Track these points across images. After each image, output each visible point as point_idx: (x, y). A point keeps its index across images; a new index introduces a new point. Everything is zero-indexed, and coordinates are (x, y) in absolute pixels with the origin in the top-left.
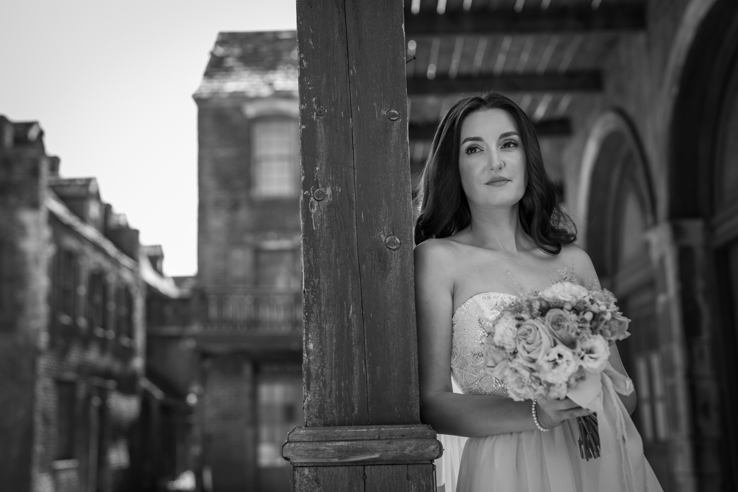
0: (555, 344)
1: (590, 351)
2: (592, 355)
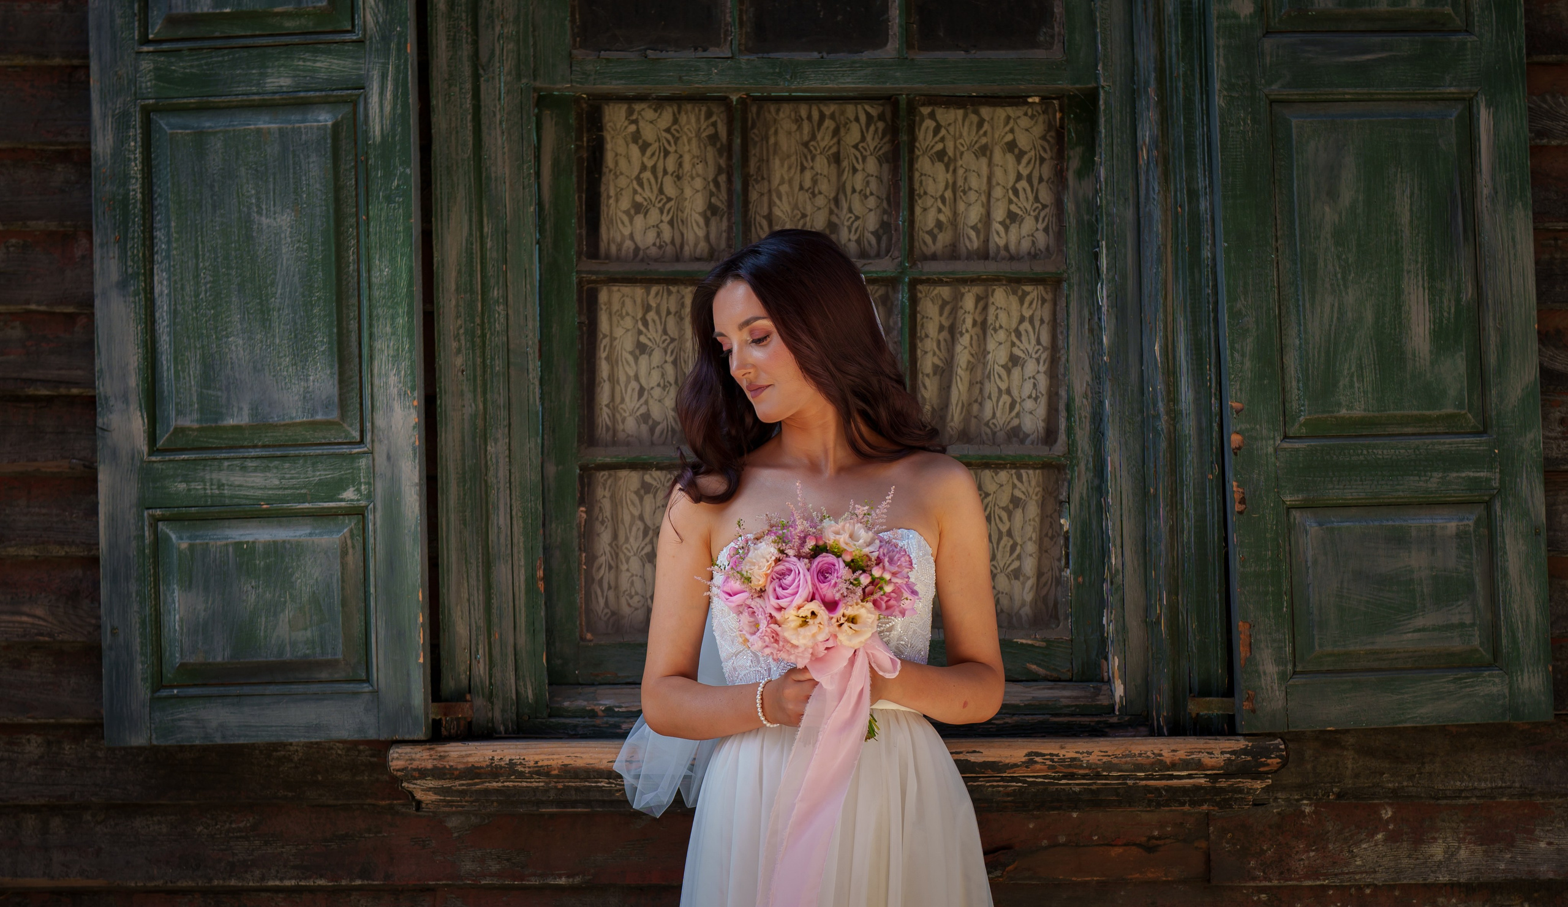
0: (813, 599)
1: (853, 620)
2: (851, 625)
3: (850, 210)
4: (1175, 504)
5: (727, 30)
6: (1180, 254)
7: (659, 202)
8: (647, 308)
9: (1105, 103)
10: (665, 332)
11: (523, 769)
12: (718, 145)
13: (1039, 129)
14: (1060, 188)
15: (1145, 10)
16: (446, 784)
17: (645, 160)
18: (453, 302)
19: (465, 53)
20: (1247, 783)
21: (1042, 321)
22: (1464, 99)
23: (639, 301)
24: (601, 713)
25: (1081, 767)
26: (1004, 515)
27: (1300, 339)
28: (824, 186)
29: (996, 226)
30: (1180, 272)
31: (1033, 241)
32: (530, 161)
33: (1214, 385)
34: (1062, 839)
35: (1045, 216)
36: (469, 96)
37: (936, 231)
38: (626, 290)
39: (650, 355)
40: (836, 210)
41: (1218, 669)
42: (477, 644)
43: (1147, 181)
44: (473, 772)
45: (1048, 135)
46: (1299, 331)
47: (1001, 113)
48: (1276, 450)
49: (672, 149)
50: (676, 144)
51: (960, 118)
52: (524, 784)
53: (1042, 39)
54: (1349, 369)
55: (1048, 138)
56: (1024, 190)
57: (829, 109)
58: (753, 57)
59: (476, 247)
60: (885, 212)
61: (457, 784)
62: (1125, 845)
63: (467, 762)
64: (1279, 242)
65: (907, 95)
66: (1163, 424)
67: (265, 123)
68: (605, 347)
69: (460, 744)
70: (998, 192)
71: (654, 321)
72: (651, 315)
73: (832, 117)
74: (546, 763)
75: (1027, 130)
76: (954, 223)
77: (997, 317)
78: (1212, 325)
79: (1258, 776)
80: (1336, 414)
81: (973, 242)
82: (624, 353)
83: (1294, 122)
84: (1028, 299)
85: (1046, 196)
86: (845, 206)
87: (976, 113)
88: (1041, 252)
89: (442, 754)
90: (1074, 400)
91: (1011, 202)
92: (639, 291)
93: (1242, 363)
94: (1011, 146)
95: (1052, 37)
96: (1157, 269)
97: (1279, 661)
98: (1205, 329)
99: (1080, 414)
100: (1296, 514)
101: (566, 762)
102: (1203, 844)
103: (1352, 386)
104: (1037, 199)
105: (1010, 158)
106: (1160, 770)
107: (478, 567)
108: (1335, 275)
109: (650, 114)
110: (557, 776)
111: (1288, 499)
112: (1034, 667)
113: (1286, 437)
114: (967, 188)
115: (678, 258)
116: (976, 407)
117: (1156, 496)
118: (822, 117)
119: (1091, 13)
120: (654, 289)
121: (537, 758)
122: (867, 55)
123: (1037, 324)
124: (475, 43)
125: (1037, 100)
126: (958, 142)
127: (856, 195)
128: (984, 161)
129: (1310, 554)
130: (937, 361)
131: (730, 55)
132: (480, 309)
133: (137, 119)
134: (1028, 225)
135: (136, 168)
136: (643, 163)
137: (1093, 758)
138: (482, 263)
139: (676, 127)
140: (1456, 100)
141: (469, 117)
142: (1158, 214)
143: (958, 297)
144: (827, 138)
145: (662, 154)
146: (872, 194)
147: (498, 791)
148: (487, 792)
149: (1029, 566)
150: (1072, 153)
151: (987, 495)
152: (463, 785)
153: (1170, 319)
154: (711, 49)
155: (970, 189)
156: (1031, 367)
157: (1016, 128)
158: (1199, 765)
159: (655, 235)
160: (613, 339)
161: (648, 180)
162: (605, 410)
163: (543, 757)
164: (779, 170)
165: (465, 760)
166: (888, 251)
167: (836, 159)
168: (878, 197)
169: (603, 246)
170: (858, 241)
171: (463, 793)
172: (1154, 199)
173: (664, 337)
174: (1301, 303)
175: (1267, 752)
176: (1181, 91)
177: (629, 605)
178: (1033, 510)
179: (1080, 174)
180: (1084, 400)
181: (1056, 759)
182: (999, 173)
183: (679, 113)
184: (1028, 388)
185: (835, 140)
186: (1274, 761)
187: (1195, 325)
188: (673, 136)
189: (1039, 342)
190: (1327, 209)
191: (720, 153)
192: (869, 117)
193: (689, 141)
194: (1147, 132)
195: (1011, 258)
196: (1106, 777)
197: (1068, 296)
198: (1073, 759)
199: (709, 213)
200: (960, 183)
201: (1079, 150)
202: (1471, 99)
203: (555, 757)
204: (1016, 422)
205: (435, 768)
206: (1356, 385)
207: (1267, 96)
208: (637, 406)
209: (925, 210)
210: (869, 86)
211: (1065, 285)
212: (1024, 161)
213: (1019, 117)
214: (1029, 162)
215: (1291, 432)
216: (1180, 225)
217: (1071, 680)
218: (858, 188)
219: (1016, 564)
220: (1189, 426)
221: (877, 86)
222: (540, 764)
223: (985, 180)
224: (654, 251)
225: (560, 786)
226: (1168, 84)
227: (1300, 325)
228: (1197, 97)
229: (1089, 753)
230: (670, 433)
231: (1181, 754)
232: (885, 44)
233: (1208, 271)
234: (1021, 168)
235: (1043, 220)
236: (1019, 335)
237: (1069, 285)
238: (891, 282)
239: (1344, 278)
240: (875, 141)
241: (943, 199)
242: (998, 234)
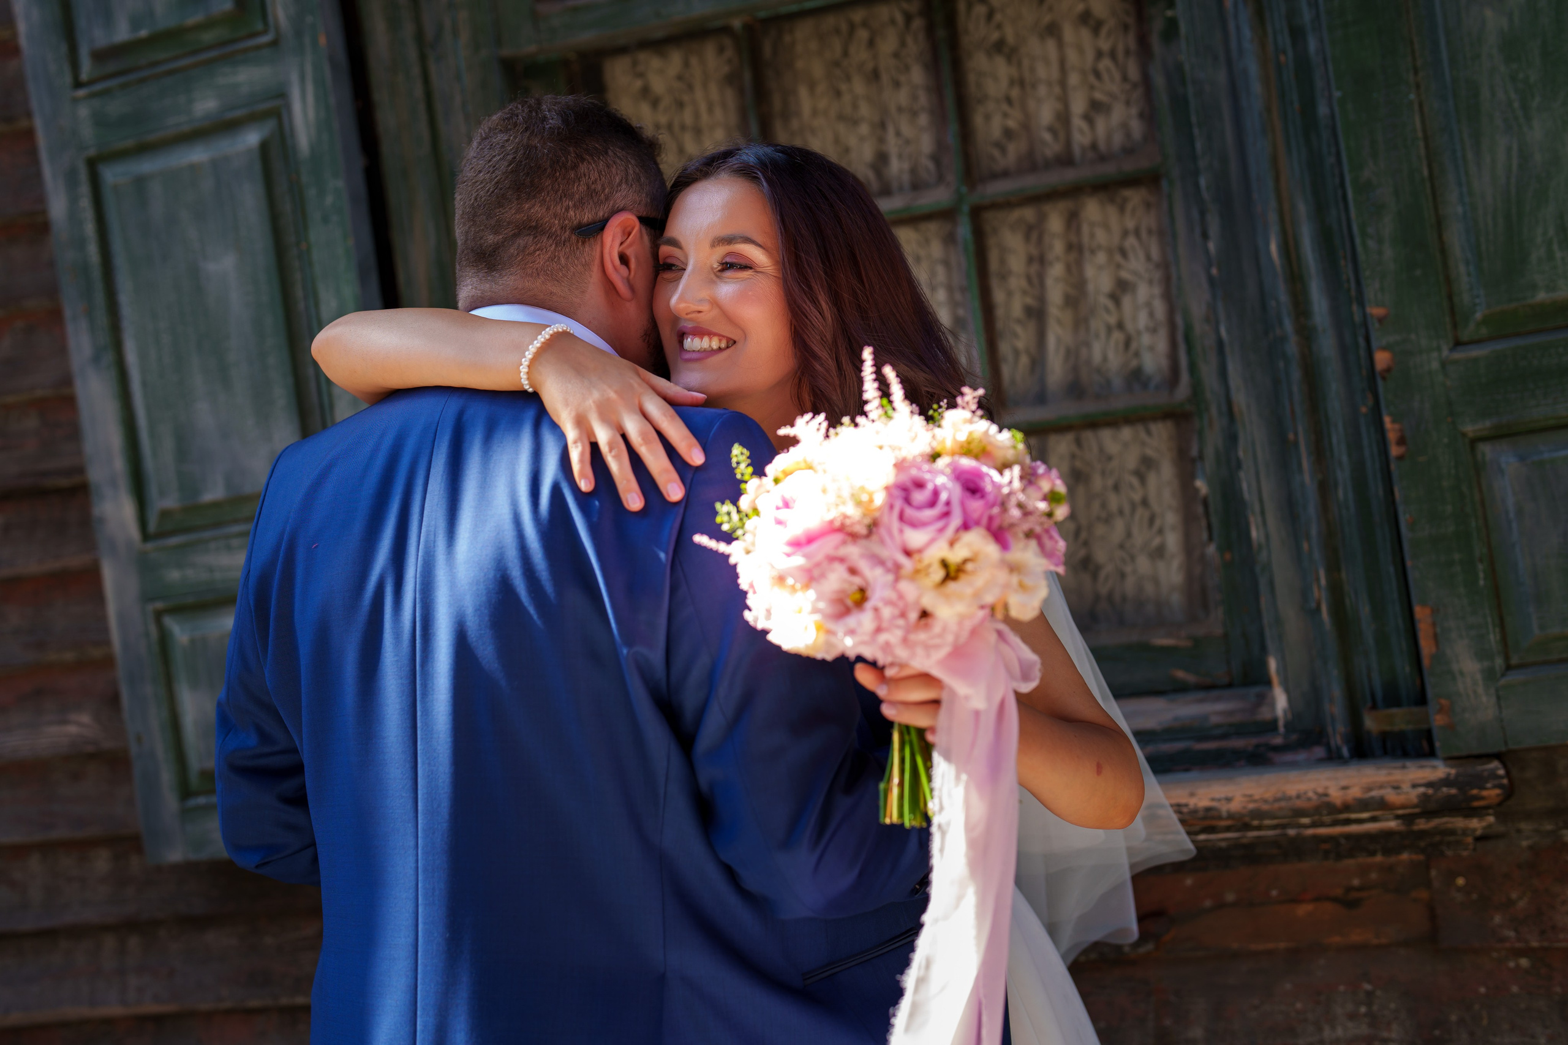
3: (898, 134)
4: (1320, 451)
6: (1290, 118)
14: (1146, 58)
19: (408, 33)
20: (1459, 823)
21: (1150, 232)
25: (1220, 818)
26: (1135, 481)
27: (1464, 205)
28: (865, 110)
29: (1078, 122)
31: (1125, 132)
33: (1352, 286)
34: (1230, 897)
35: (1136, 99)
36: (419, 81)
37: (1005, 141)
40: (882, 137)
41: (1404, 668)
43: (1237, 28)
46: (1462, 194)
48: (1444, 364)
49: (686, 99)
56: (1108, 69)
60: (938, 129)
62: (1317, 899)
64: (1420, 75)
66: (1292, 347)
67: (198, 155)
70: (1074, 79)
73: (865, 24)
76: (1026, 126)
77: (1092, 236)
78: (1340, 206)
79: (1471, 812)
80: (1530, 301)
81: (1051, 147)
84: (1129, 206)
85: (1133, 72)
86: (891, 131)
88: (1135, 145)
90: (1193, 327)
91: (1092, 88)
93: (1380, 253)
94: (1085, 18)
97: (1482, 654)
99: (1200, 345)
100: (1486, 450)
102: (1423, 894)
104: (1125, 78)
105: (1085, 34)
106: (1329, 814)
108: (1510, 105)
109: (655, 62)
111: (1470, 428)
112: (1180, 674)
113: (1458, 344)
114: (1035, 81)
116: (1084, 352)
117: (1296, 444)
118: (852, 27)
123: (1144, 234)
124: (418, 19)
126: (1018, 26)
127: (903, 115)
128: (1052, 43)
129: (1510, 502)
130: (1029, 301)
133: (83, 175)
134: (1118, 113)
135: (90, 228)
137: (1235, 806)
139: (687, 72)
141: (422, 107)
142: (1253, 68)
143: (1042, 218)
144: (862, 52)
146: (923, 110)
149: (1173, 541)
150: (1152, 14)
151: (1110, 458)
153: (1287, 205)
155: (1040, 81)
156: (1143, 292)
158: (1382, 804)
164: (805, 100)
167: (874, 75)
168: (929, 112)
170: (913, 171)
172: (1249, 51)
174: (1459, 154)
175: (1480, 781)
178: (1167, 471)
180: (1203, 325)
181: (1185, 810)
182: (1072, 56)
183: (690, 54)
184: (1143, 319)
185: (871, 53)
186: (1492, 793)
187: (1320, 210)
189: (1148, 258)
190: (1487, 13)
192: (906, 15)
195: (1103, 158)
196: (1259, 828)
197: (1170, 195)
198: (1208, 809)
200: (1027, 76)
204: (1134, 363)
209: (988, 117)
211: (1164, 184)
212: (1104, 31)
214: (1110, 34)
215: (1466, 334)
216: (1285, 80)
217: (1230, 685)
218: (904, 105)
219: (1157, 541)
220: (1327, 346)
223: (1056, 66)
227: (1461, 185)
229: (1229, 800)
231: (1355, 793)
233: (1327, 136)
234: (1100, 43)
235: (1135, 104)
236: (1123, 253)
237: (1169, 180)
238: (946, 215)
239: (1524, 108)
240: (916, 46)
241: (1009, 100)
242: (1081, 131)
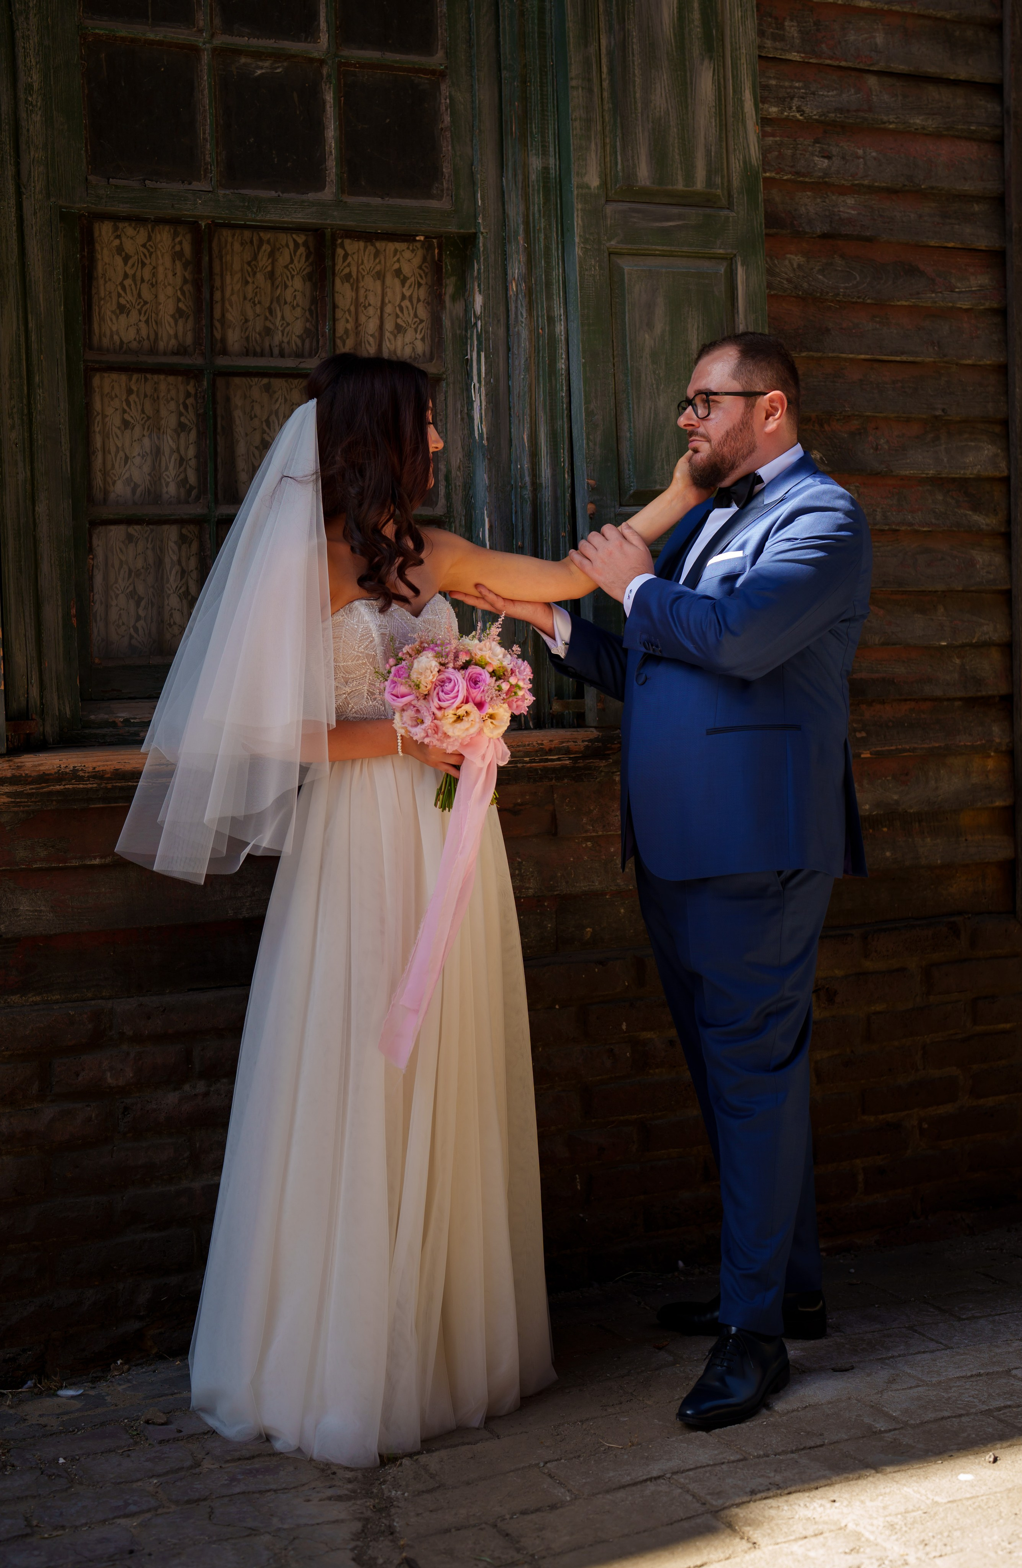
3: (283, 318)
5: (207, 168)
6: (541, 365)
7: (138, 304)
8: (130, 392)
9: (484, 245)
10: (143, 411)
11: (83, 774)
12: (184, 260)
13: (417, 261)
14: (439, 308)
15: (515, 175)
16: (19, 788)
17: (127, 269)
18: (8, 385)
19: (10, 173)
20: (596, 763)
22: (726, 259)
23: (124, 385)
24: (120, 724)
27: (631, 432)
28: (261, 297)
29: (387, 335)
30: (541, 379)
31: (413, 348)
32: (59, 268)
33: (567, 465)
35: (422, 329)
36: (13, 210)
37: (345, 337)
38: (114, 376)
39: (132, 429)
40: (270, 317)
42: (31, 671)
43: (516, 307)
44: (44, 778)
45: (424, 265)
46: (630, 426)
47: (391, 246)
48: (616, 515)
49: (147, 261)
50: (150, 257)
51: (362, 248)
52: (81, 786)
53: (435, 192)
54: (661, 455)
55: (423, 267)
56: (407, 308)
57: (266, 236)
58: (227, 192)
59: (23, 339)
60: (307, 320)
61: (28, 789)
63: (39, 771)
64: (616, 359)
65: (331, 229)
66: (527, 493)
68: (98, 422)
69: (32, 756)
70: (388, 309)
71: (135, 402)
72: (133, 397)
73: (268, 242)
74: (101, 768)
75: (409, 261)
76: (357, 331)
78: (565, 420)
79: (604, 757)
80: (653, 489)
82: (114, 428)
83: (626, 269)
85: (422, 312)
86: (278, 314)
87: (373, 245)
88: (420, 357)
89: (19, 764)
90: (451, 472)
91: (397, 316)
92: (123, 378)
93: (594, 450)
94: (398, 273)
95: (442, 191)
96: (525, 375)
98: (559, 423)
99: (455, 484)
101: (117, 767)
103: (663, 468)
104: (416, 316)
105: (397, 282)
106: (541, 755)
107: (30, 607)
108: (652, 386)
109: (130, 231)
110: (109, 779)
113: (621, 505)
114: (367, 305)
115: (153, 351)
118: (262, 243)
119: (472, 174)
120: (135, 377)
121: (94, 765)
122: (311, 196)
124: (17, 164)
125: (422, 238)
126: (360, 267)
127: (286, 306)
128: (379, 283)
131: (211, 190)
132: (26, 392)
134: (410, 335)
136: (125, 272)
138: (27, 353)
139: (150, 243)
140: (722, 259)
141: (14, 228)
142: (524, 333)
144: (265, 259)
145: (140, 265)
146: (298, 305)
147: (58, 792)
148: (50, 793)
150: (448, 282)
152: (33, 789)
153: (534, 413)
154: (194, 183)
155: (370, 305)
157: (401, 258)
159: (136, 331)
160: (104, 416)
161: (130, 286)
162: (99, 474)
163: (99, 763)
164: (229, 283)
165: (37, 769)
166: (317, 353)
167: (271, 276)
168: (303, 308)
169: (96, 339)
170: (289, 343)
171: (30, 795)
172: (522, 322)
173: (143, 416)
174: (631, 406)
176: (542, 240)
177: (118, 634)
179: (454, 299)
180: (458, 473)
182: (389, 293)
183: (152, 231)
185: (270, 260)
187: (552, 419)
188: (148, 251)
190: (647, 336)
191: (185, 266)
192: (296, 245)
193: (162, 256)
194: (516, 269)
197: (446, 392)
199: (177, 316)
200: (362, 300)
201: (453, 279)
202: (731, 259)
203: (108, 763)
205: (14, 776)
206: (666, 467)
207: (608, 248)
208: (124, 472)
210: (314, 221)
211: (444, 384)
212: (407, 285)
213: (403, 250)
214: (410, 286)
215: (624, 502)
216: (541, 343)
218: (289, 299)
221: (320, 222)
222: (97, 770)
223: (380, 298)
224: (134, 345)
225: (109, 786)
226: (532, 234)
227: (630, 422)
228: (554, 246)
230: (147, 493)
231: (554, 744)
232: (324, 188)
233: (562, 379)
234: (404, 290)
235: (421, 332)
237: (447, 383)
239: (657, 388)
240: (300, 263)
241: (349, 311)
242: (390, 341)
